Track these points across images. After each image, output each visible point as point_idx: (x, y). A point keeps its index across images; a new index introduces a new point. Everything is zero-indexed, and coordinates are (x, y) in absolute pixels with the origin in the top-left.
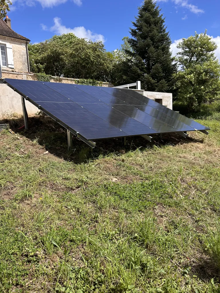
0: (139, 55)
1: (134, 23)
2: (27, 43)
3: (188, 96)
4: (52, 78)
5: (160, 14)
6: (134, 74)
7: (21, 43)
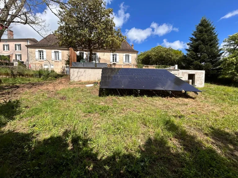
0: (194, 51)
1: (193, 34)
2: (137, 53)
3: (230, 72)
4: (144, 66)
5: (212, 25)
6: (188, 61)
7: (135, 53)
